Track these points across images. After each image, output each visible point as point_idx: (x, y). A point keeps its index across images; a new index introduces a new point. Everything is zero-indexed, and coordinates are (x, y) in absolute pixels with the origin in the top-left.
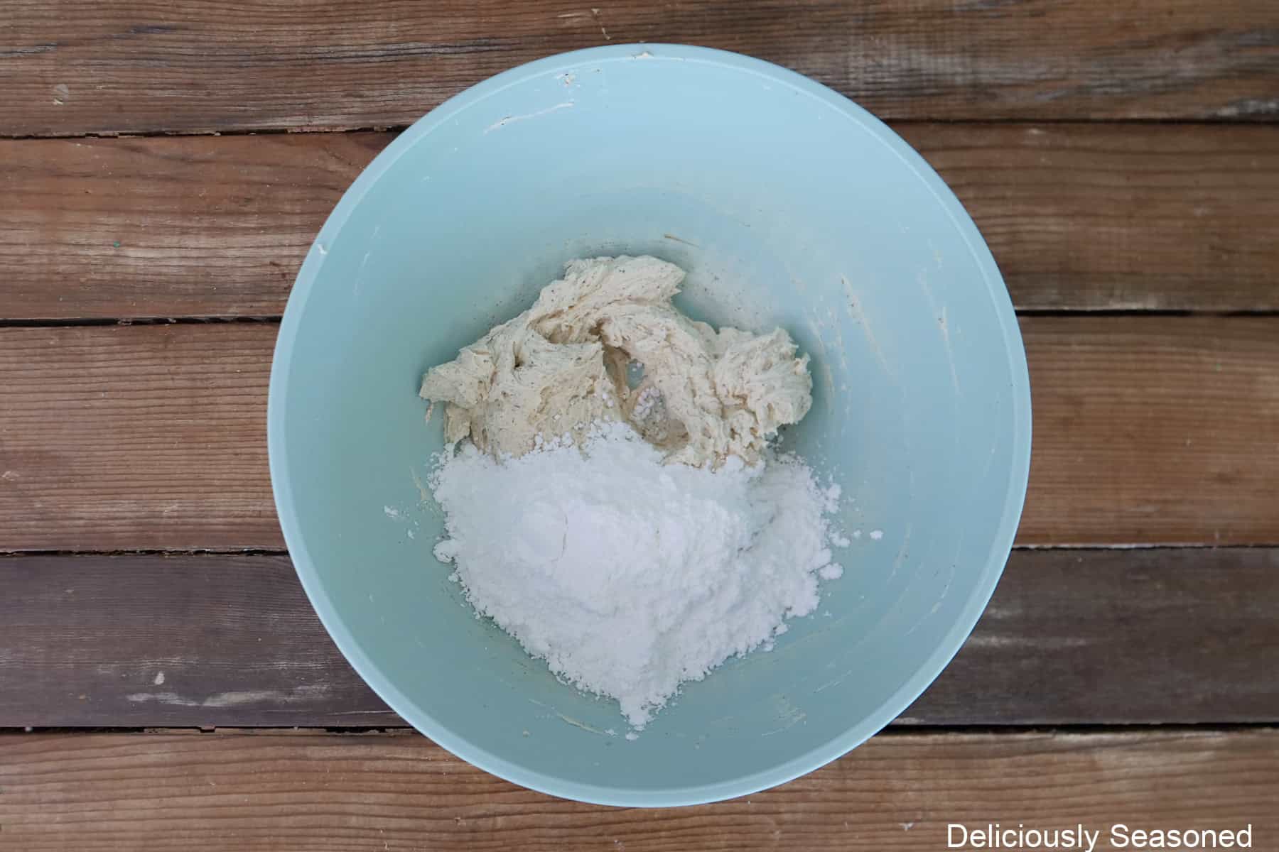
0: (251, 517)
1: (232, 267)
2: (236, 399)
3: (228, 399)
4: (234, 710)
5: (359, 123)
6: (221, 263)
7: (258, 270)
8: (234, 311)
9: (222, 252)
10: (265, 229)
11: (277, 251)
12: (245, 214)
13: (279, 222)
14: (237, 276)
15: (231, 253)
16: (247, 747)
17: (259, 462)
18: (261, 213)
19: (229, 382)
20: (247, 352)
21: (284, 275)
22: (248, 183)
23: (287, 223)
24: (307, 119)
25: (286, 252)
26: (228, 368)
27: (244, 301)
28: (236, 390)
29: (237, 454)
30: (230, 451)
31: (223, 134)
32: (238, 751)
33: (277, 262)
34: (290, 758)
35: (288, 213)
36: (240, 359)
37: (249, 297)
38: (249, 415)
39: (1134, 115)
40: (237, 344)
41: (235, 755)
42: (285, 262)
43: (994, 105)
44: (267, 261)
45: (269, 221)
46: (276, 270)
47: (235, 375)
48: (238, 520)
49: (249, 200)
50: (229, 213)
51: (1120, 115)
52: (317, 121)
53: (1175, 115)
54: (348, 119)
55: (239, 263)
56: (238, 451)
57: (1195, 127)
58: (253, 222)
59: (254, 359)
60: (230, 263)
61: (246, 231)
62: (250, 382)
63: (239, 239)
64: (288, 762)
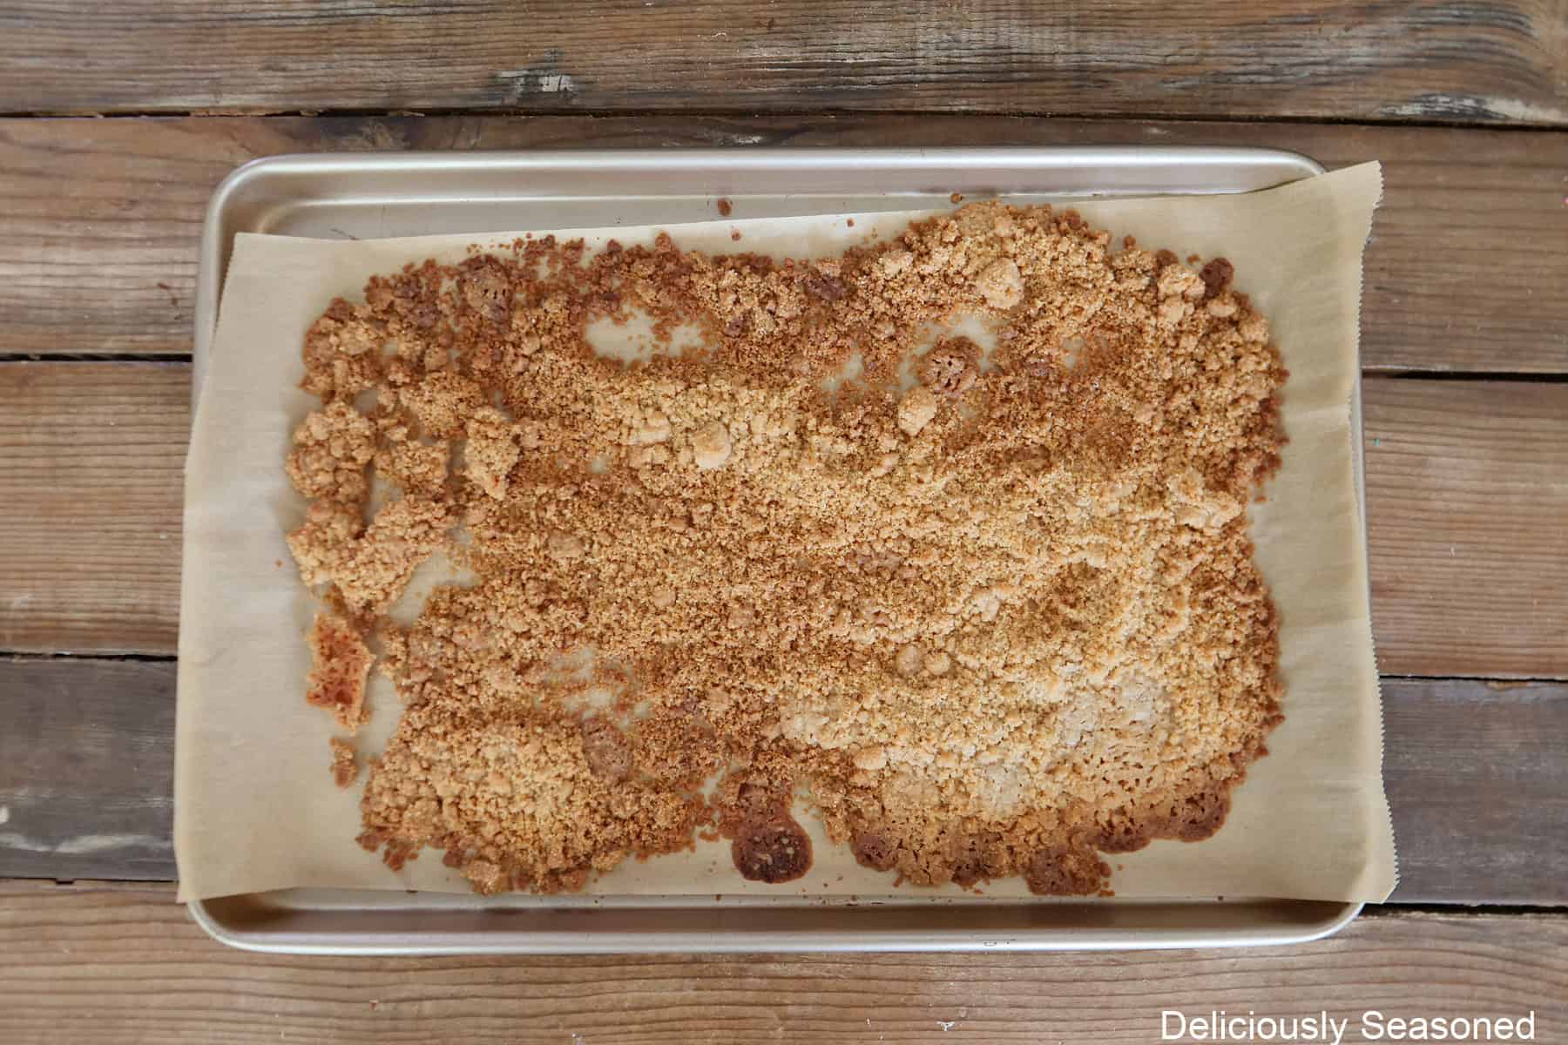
0: (124, 612)
1: (111, 289)
2: (109, 461)
3: (98, 460)
4: (97, 859)
5: (281, 104)
6: (95, 284)
7: (143, 294)
8: (110, 346)
9: (99, 270)
10: (154, 241)
11: (167, 270)
12: (128, 220)
13: (172, 232)
14: (117, 302)
15: (110, 270)
16: (109, 905)
17: (136, 542)
18: (148, 219)
19: (100, 438)
20: (123, 399)
21: (174, 301)
22: (132, 180)
23: (180, 233)
24: (212, 98)
25: (178, 270)
26: (100, 419)
27: (122, 333)
28: (110, 449)
29: (107, 531)
30: (99, 527)
31: (107, 115)
32: (96, 911)
33: (166, 283)
34: (165, 921)
35: (183, 221)
36: (116, 408)
37: (127, 329)
38: (124, 482)
39: (1288, 113)
40: (113, 389)
41: (94, 915)
42: (176, 284)
43: (1106, 95)
44: (155, 281)
45: (159, 231)
46: (166, 294)
47: (109, 429)
48: (107, 616)
49: (133, 203)
50: (107, 219)
51: (1268, 113)
52: (227, 101)
53: (1340, 113)
54: (266, 99)
55: (117, 284)
56: (110, 527)
57: (1364, 128)
58: (137, 231)
59: (132, 409)
60: (106, 283)
61: (129, 242)
62: (130, 438)
63: (121, 254)
64: (160, 925)
